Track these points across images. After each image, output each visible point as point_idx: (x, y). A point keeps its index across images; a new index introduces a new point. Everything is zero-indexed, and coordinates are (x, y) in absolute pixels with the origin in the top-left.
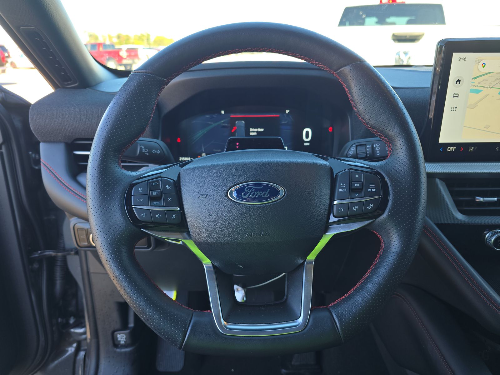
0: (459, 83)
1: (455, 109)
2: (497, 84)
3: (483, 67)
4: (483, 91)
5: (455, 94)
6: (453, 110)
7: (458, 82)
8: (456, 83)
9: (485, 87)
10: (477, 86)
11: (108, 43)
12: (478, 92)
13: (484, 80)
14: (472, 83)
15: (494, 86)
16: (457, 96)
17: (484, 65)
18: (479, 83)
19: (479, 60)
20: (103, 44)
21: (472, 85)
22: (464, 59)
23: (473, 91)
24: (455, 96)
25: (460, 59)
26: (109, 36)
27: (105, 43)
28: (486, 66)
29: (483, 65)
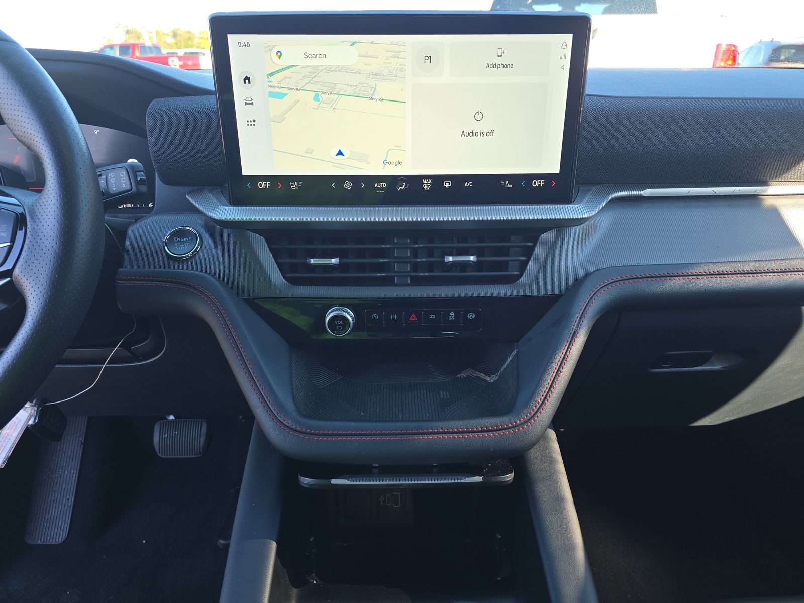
0: (249, 83)
1: (253, 123)
2: (307, 84)
3: (280, 58)
4: (288, 95)
5: (247, 99)
6: (251, 125)
7: (247, 81)
8: (245, 83)
9: (289, 89)
10: (277, 87)
11: (148, 43)
12: (281, 96)
13: (286, 78)
14: (268, 82)
15: (303, 87)
16: (251, 102)
17: (279, 54)
18: (279, 83)
19: (270, 46)
20: (139, 46)
21: (270, 86)
22: (247, 45)
23: (272, 95)
24: (247, 102)
25: (240, 44)
26: (157, 33)
27: (144, 44)
28: (282, 55)
29: (277, 54)
